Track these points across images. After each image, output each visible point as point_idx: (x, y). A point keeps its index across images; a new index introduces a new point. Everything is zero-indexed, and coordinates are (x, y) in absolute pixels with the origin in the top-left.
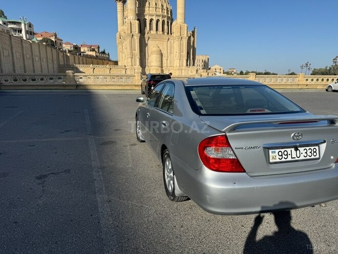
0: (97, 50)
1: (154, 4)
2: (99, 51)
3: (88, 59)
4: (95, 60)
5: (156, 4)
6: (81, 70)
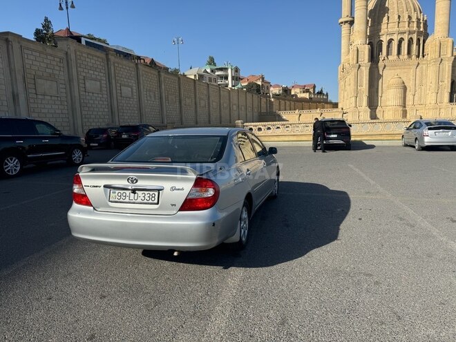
0: (312, 90)
1: (397, 17)
2: (314, 92)
3: (297, 104)
4: (306, 104)
5: (399, 17)
6: (284, 117)
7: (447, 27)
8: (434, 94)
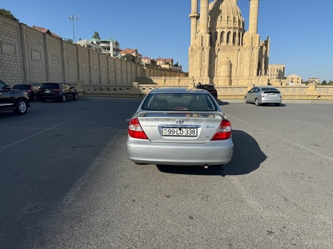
0: (170, 63)
1: (226, 17)
2: (172, 64)
3: (162, 72)
4: (168, 72)
5: (228, 17)
6: (154, 81)
7: (256, 26)
8: (248, 70)
